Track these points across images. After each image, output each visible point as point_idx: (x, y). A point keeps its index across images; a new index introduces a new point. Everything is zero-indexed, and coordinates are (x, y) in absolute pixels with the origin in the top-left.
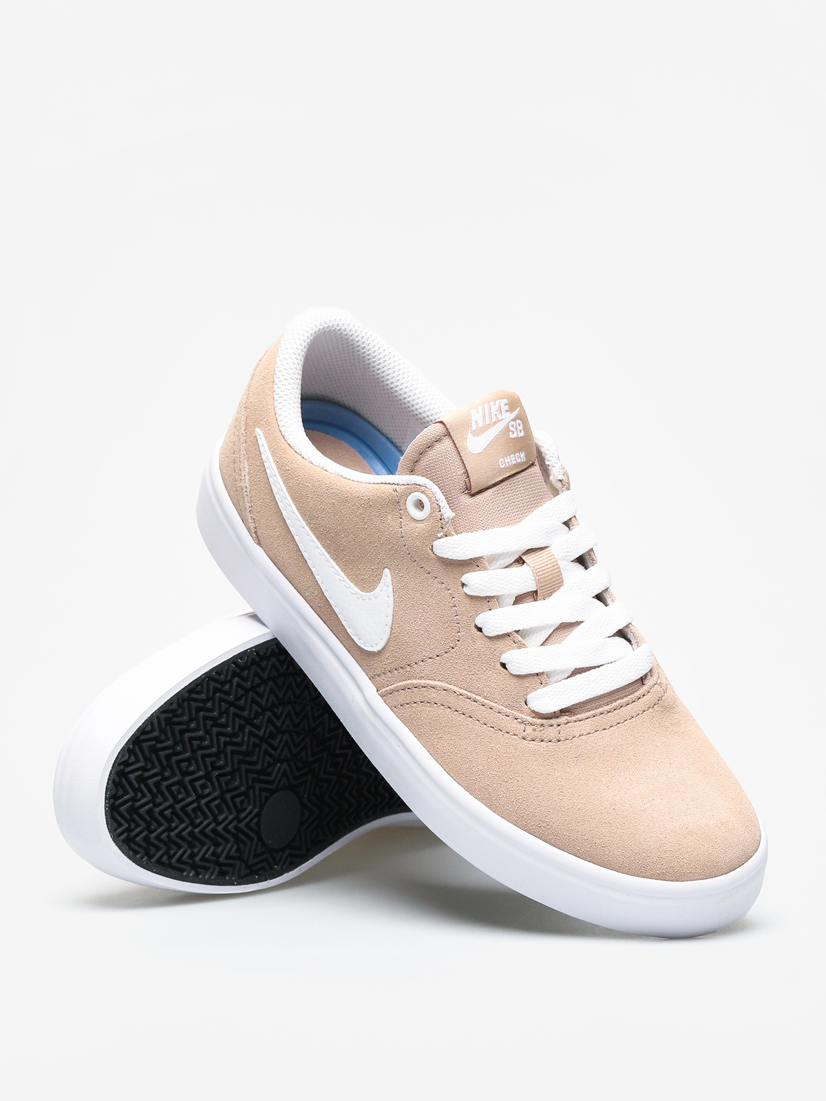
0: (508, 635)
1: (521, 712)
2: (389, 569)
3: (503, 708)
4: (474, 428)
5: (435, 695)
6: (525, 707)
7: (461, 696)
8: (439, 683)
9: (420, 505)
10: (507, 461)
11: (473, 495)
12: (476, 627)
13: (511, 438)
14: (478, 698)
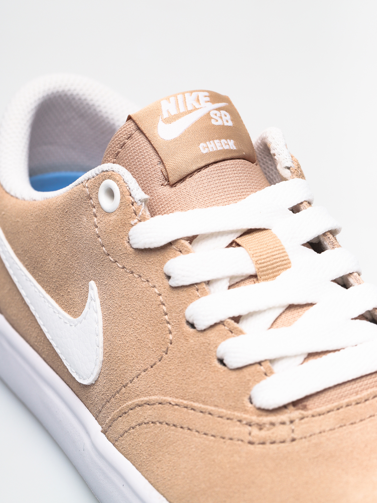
0: (222, 323)
1: (246, 411)
2: (94, 280)
3: (224, 411)
4: (166, 115)
5: (150, 412)
6: (250, 405)
7: (177, 407)
8: (153, 398)
9: (111, 193)
10: (209, 146)
11: (173, 185)
12: (188, 323)
13: (214, 125)
14: (196, 405)
